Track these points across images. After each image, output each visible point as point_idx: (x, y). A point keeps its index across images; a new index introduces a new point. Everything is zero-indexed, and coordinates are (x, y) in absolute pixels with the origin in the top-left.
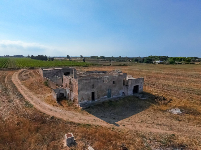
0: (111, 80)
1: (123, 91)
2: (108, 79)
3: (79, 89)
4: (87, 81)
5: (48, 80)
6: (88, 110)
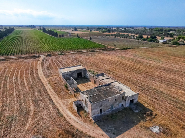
0: (114, 99)
1: (122, 103)
3: (92, 109)
5: (67, 84)
6: (98, 123)
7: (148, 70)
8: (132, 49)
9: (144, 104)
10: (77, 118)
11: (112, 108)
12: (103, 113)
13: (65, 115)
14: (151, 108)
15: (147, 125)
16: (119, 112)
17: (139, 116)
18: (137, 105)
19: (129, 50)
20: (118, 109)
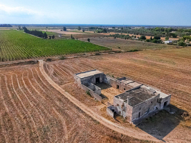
0: (150, 101)
1: (156, 106)
3: (133, 113)
6: (139, 126)
7: (166, 72)
8: (140, 50)
9: (176, 105)
10: (116, 123)
11: (148, 111)
12: (141, 117)
14: (185, 109)
15: (188, 125)
16: (156, 114)
17: (177, 117)
18: (170, 107)
19: (137, 52)
20: (153, 112)
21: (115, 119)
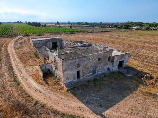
0: (97, 58)
1: (108, 66)
2: (94, 57)
3: (64, 70)
4: (72, 61)
5: (37, 52)
6: (73, 91)
8: (110, 32)
9: (136, 67)
10: (41, 86)
11: (94, 72)
12: (81, 78)
13: (23, 83)
14: (148, 71)
16: (105, 76)
17: (135, 80)
18: (128, 69)
20: (103, 73)
21: (44, 80)
